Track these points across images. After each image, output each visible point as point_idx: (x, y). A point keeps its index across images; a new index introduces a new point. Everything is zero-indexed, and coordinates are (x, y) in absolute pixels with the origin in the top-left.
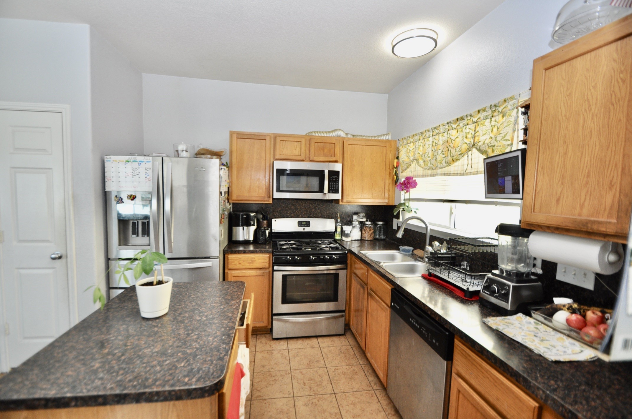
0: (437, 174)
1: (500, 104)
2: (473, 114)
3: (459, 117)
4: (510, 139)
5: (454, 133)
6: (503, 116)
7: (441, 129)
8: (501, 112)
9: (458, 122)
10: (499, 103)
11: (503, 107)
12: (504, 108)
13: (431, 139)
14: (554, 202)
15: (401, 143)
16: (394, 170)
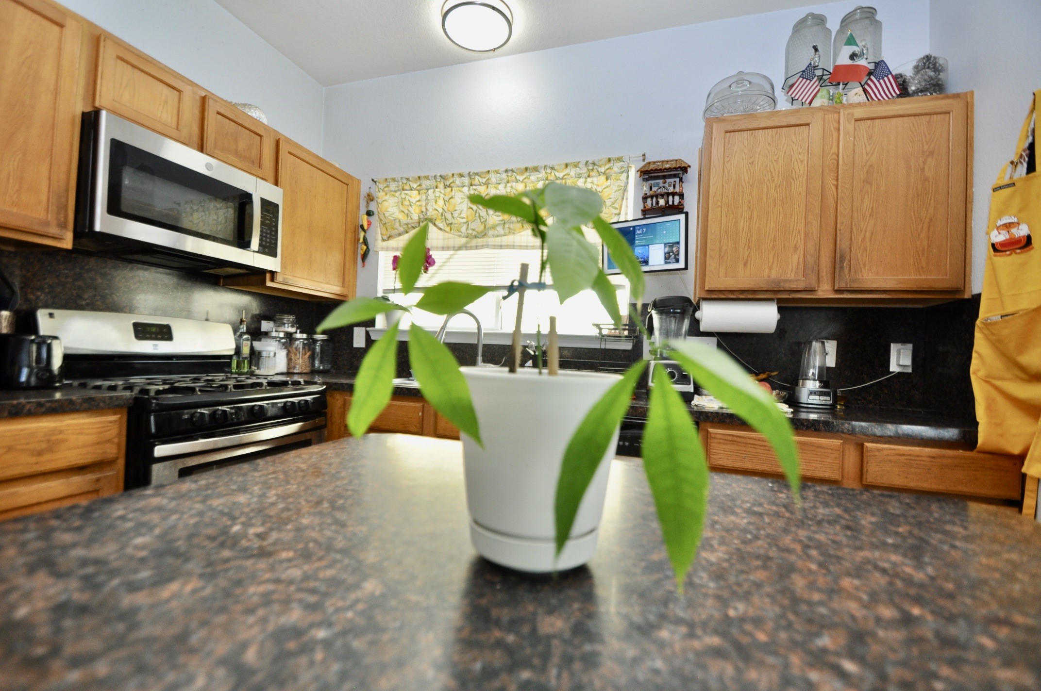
0: (488, 245)
1: (601, 163)
2: (556, 168)
4: (618, 207)
5: (520, 187)
6: (607, 179)
7: (493, 178)
8: (604, 173)
9: (527, 174)
10: (599, 161)
11: (607, 167)
12: (608, 169)
13: (465, 189)
14: (741, 266)
15: (381, 186)
16: (362, 234)
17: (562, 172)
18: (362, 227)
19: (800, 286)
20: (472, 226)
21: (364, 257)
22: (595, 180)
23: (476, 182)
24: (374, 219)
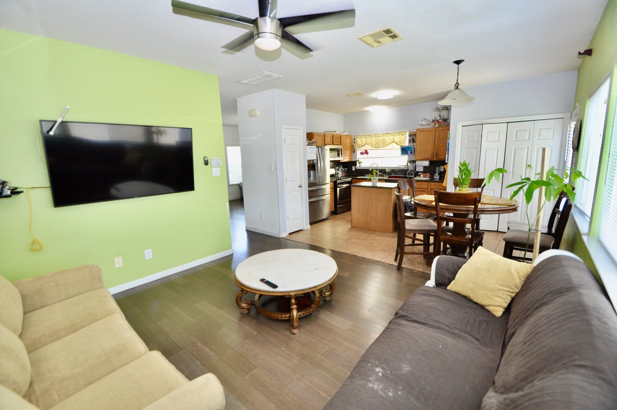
2: (392, 133)
3: (387, 133)
5: (385, 137)
7: (380, 135)
8: (402, 135)
9: (387, 135)
11: (403, 133)
13: (374, 138)
14: (422, 155)
15: (357, 137)
16: (353, 147)
17: (394, 134)
18: (353, 146)
19: (431, 159)
20: (376, 145)
21: (354, 152)
22: (400, 136)
23: (377, 136)
24: (356, 143)
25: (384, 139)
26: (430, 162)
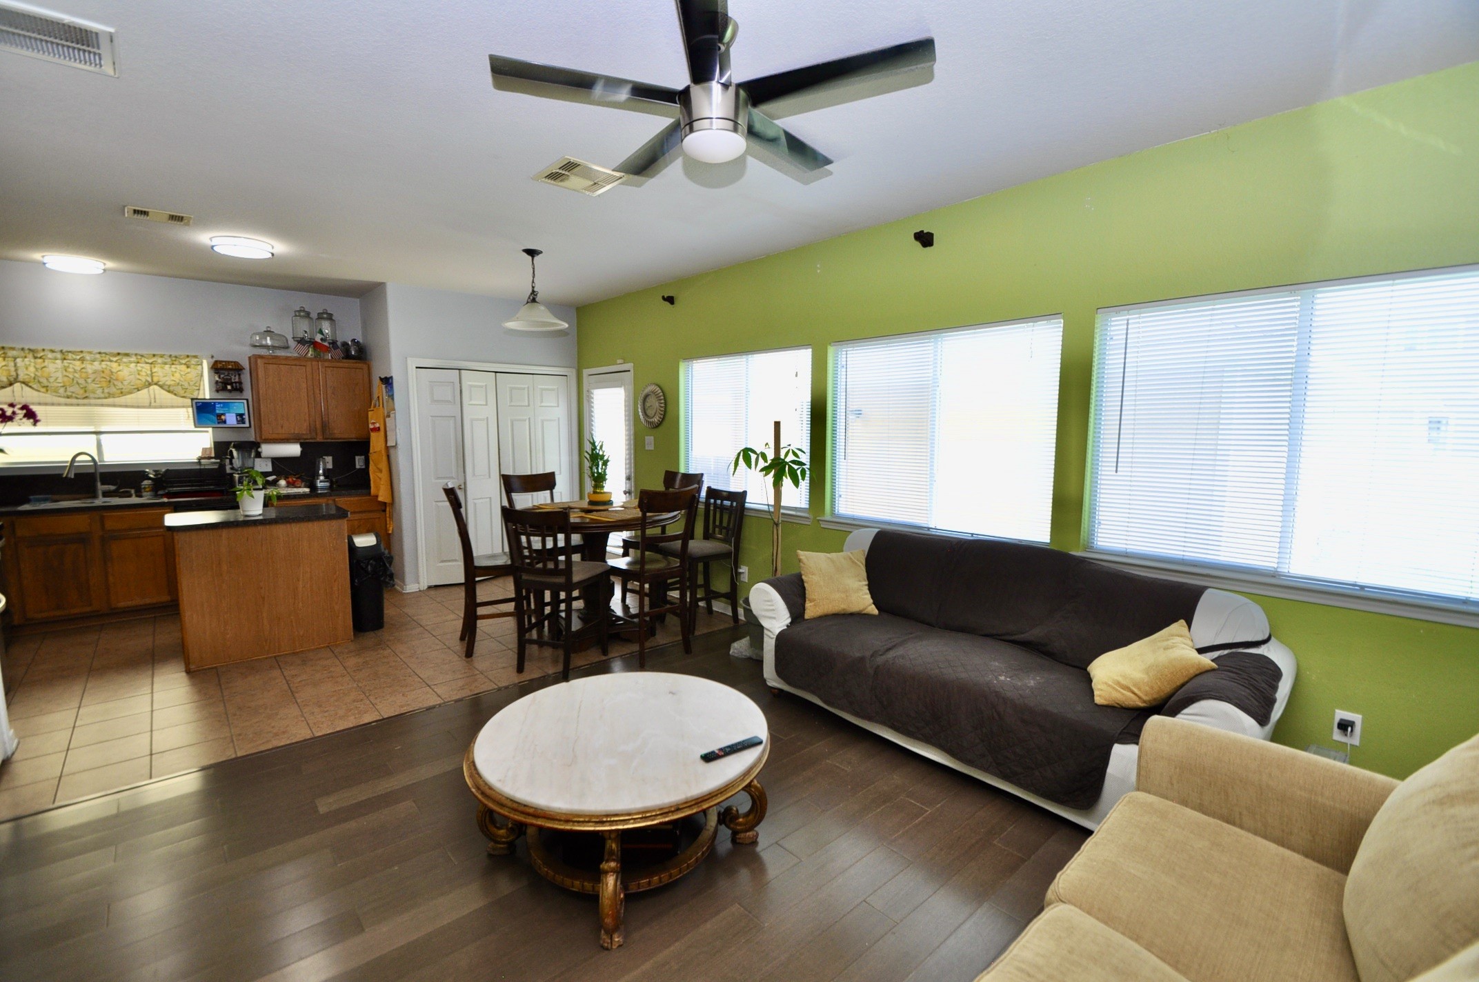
0: (91, 404)
1: (181, 357)
2: (144, 355)
3: (121, 351)
4: (199, 389)
5: (113, 365)
6: (187, 367)
7: (87, 356)
8: (185, 364)
9: (119, 357)
10: (179, 355)
11: (186, 360)
14: (280, 428)
17: (151, 358)
19: (309, 437)
20: (71, 389)
22: (177, 366)
23: (69, 357)
25: (107, 372)
26: (302, 445)
